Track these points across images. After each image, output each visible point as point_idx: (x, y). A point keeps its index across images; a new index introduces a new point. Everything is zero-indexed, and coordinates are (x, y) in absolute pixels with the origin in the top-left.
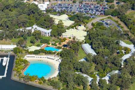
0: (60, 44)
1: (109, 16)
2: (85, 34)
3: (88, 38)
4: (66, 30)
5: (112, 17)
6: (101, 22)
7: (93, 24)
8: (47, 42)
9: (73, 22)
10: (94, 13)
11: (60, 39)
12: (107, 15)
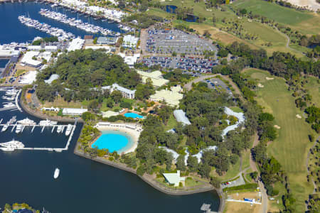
0: (145, 109)
1: (218, 74)
2: (181, 97)
3: (183, 102)
4: (156, 91)
5: (221, 76)
6: (206, 82)
7: (193, 85)
8: (128, 106)
9: (167, 81)
10: (198, 70)
11: (147, 103)
12: (216, 73)
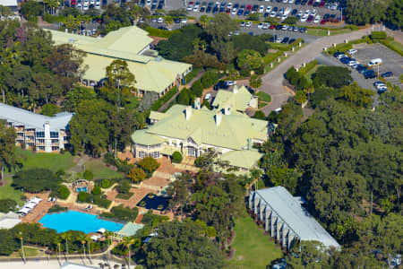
0: (123, 192)
1: (373, 28)
2: (260, 131)
3: (278, 153)
4: (154, 115)
5: (390, 33)
6: (336, 62)
7: (292, 78)
8: (49, 182)
9: (183, 68)
10: (287, 12)
11: (124, 168)
12: (363, 24)
